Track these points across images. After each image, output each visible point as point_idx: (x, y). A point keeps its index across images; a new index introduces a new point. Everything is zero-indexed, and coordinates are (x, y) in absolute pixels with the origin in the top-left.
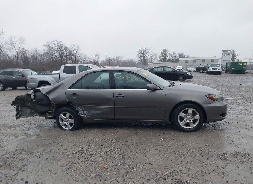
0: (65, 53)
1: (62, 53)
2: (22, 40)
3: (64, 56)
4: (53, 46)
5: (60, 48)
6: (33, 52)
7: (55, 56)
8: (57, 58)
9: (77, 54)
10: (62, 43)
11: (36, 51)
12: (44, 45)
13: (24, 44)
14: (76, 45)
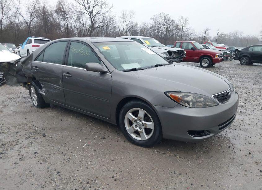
0: (171, 27)
1: (167, 27)
2: (132, 14)
3: (170, 31)
4: (160, 20)
5: (166, 22)
6: (142, 26)
7: (161, 30)
8: (162, 32)
9: (184, 29)
10: (169, 16)
11: (145, 25)
12: (151, 19)
13: (134, 17)
14: (184, 19)
